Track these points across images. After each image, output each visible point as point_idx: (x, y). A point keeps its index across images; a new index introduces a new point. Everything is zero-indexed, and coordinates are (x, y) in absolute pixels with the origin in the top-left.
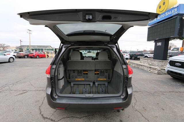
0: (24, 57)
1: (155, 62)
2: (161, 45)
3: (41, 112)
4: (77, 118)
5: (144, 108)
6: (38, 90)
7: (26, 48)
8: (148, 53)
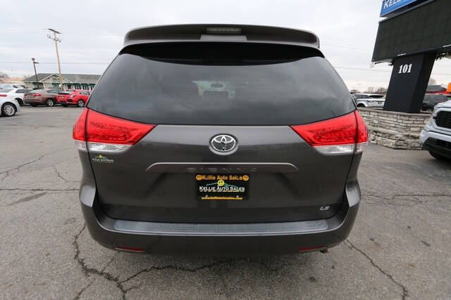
0: (44, 103)
1: (389, 119)
2: (409, 71)
3: (78, 252)
4: (183, 269)
5: (372, 240)
6: (74, 189)
7: (51, 81)
8: (367, 97)
